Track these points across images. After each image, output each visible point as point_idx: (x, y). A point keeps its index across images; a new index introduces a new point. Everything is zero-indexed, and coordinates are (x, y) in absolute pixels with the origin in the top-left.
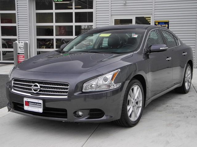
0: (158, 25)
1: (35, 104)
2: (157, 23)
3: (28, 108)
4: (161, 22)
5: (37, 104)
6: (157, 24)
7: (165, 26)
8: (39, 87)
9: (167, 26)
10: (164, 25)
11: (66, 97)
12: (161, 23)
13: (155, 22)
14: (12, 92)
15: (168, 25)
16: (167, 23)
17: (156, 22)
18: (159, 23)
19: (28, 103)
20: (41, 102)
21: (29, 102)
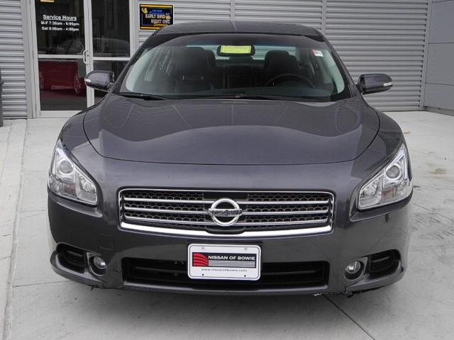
0: (148, 14)
1: (234, 258)
2: (146, 9)
3: (204, 272)
4: (155, 8)
5: (239, 258)
6: (146, 11)
7: (165, 19)
8: (238, 208)
9: (168, 17)
10: (162, 16)
11: (328, 228)
12: (155, 11)
13: (141, 8)
14: (122, 228)
15: (172, 16)
16: (168, 11)
17: (144, 7)
18: (150, 10)
19: (202, 260)
20: (255, 250)
21: (206, 255)
